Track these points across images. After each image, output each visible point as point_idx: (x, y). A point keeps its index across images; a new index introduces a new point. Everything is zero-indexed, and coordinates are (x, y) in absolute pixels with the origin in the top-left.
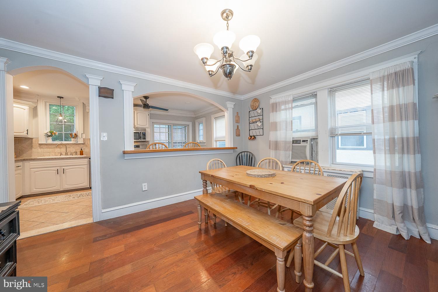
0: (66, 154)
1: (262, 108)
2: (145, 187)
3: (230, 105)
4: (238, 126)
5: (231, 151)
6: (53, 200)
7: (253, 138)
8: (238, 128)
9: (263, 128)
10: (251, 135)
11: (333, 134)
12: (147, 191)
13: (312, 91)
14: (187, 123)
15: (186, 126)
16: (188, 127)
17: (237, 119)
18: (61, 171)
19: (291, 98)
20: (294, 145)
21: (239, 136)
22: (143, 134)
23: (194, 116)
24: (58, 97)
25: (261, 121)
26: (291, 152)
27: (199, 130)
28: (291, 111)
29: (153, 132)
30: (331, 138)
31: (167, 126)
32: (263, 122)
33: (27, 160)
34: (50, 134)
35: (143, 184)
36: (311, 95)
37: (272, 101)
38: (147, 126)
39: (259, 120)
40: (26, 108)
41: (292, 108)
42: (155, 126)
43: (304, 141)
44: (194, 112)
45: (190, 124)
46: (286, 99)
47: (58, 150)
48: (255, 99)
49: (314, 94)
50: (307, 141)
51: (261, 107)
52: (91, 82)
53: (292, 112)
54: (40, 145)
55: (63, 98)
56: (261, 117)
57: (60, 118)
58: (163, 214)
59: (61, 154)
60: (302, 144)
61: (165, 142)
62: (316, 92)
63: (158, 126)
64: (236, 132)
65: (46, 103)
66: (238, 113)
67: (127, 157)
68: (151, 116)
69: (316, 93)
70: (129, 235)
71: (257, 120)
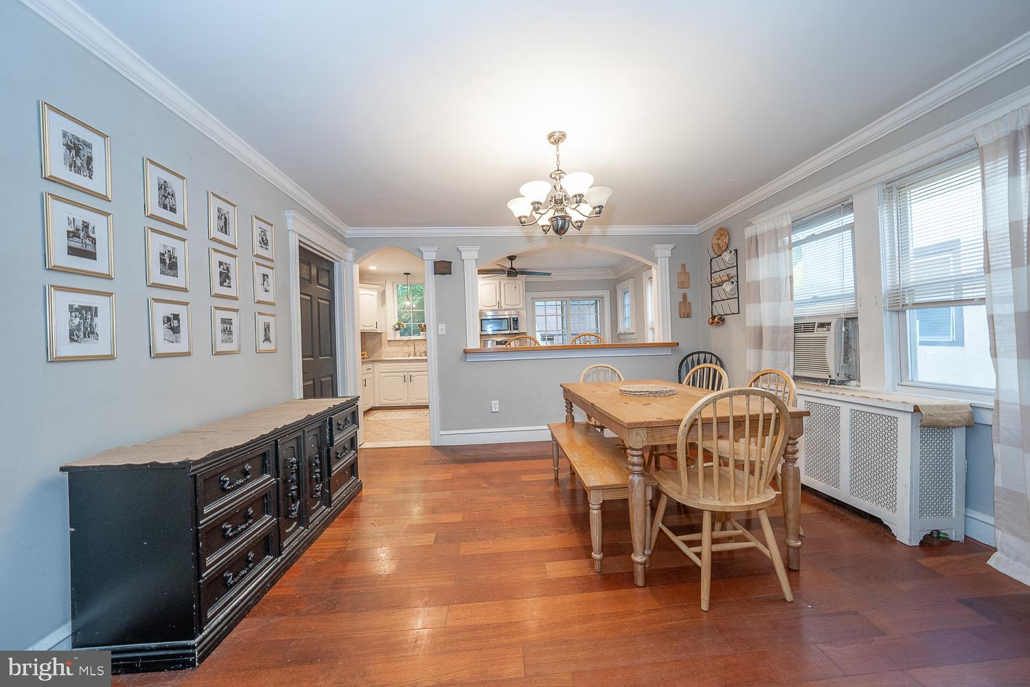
0: (415, 355)
1: (736, 250)
2: (495, 406)
3: (663, 252)
4: (685, 296)
5: (668, 352)
6: (399, 416)
7: (718, 320)
8: (686, 299)
9: (738, 297)
10: (715, 313)
11: (898, 305)
12: (496, 414)
13: (842, 196)
14: (599, 293)
15: (598, 300)
16: (601, 301)
17: (681, 278)
18: (408, 378)
19: (787, 221)
20: (799, 335)
21: (688, 316)
22: (514, 320)
23: (614, 277)
24: (405, 274)
25: (734, 279)
26: (792, 354)
27: (624, 306)
28: (787, 252)
29: (534, 316)
30: (895, 316)
31: (559, 303)
32: (737, 282)
33: (376, 361)
34: (397, 327)
35: (493, 402)
36: (840, 205)
37: (749, 232)
38: (521, 306)
39: (727, 278)
40: (375, 293)
41: (792, 245)
42: (537, 303)
43: (822, 325)
44: (613, 268)
45: (606, 294)
46: (777, 224)
47: (406, 349)
48: (721, 229)
49: (847, 202)
50: (829, 324)
51: (732, 248)
52: (426, 256)
53: (790, 255)
54: (389, 341)
55: (409, 274)
56: (733, 272)
57: (408, 303)
58: (517, 450)
59: (409, 355)
60: (819, 333)
61: (556, 333)
62: (851, 196)
63: (543, 303)
64: (680, 309)
65: (393, 283)
66: (684, 265)
67: (470, 358)
68: (528, 288)
69: (850, 201)
70: (462, 466)
71: (723, 279)
